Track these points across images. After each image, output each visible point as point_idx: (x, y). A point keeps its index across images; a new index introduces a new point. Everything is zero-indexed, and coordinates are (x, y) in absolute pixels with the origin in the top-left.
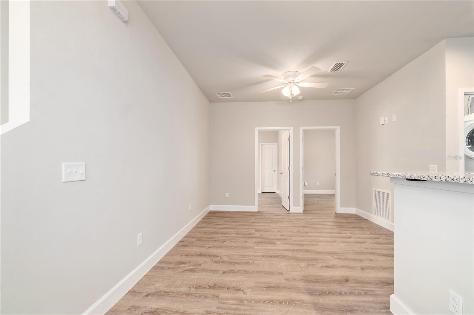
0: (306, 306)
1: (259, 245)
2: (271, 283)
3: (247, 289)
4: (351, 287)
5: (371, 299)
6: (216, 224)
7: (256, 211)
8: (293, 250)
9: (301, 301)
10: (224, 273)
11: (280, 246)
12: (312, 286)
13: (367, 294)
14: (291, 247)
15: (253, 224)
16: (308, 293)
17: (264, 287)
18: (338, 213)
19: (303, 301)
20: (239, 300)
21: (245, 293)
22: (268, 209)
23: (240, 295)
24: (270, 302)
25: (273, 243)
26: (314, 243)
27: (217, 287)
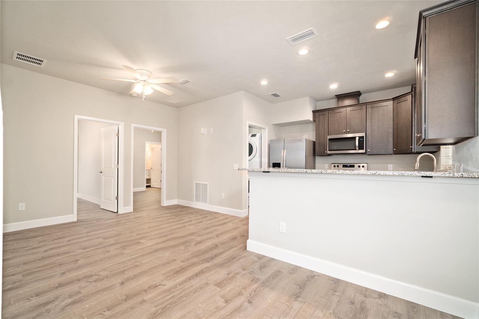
0: (212, 269)
1: (125, 249)
2: (175, 269)
3: (163, 282)
4: (222, 248)
5: (235, 249)
6: (28, 248)
7: (75, 220)
8: (163, 242)
9: (206, 268)
10: (122, 283)
11: (148, 243)
12: (203, 257)
13: (232, 248)
14: (157, 241)
15: (89, 234)
16: (205, 262)
17: (174, 274)
18: (164, 206)
19: (208, 267)
20: (166, 291)
21: (164, 285)
22: (89, 216)
23: (162, 288)
24: (190, 279)
25: (138, 243)
26: (173, 232)
27: (133, 296)
